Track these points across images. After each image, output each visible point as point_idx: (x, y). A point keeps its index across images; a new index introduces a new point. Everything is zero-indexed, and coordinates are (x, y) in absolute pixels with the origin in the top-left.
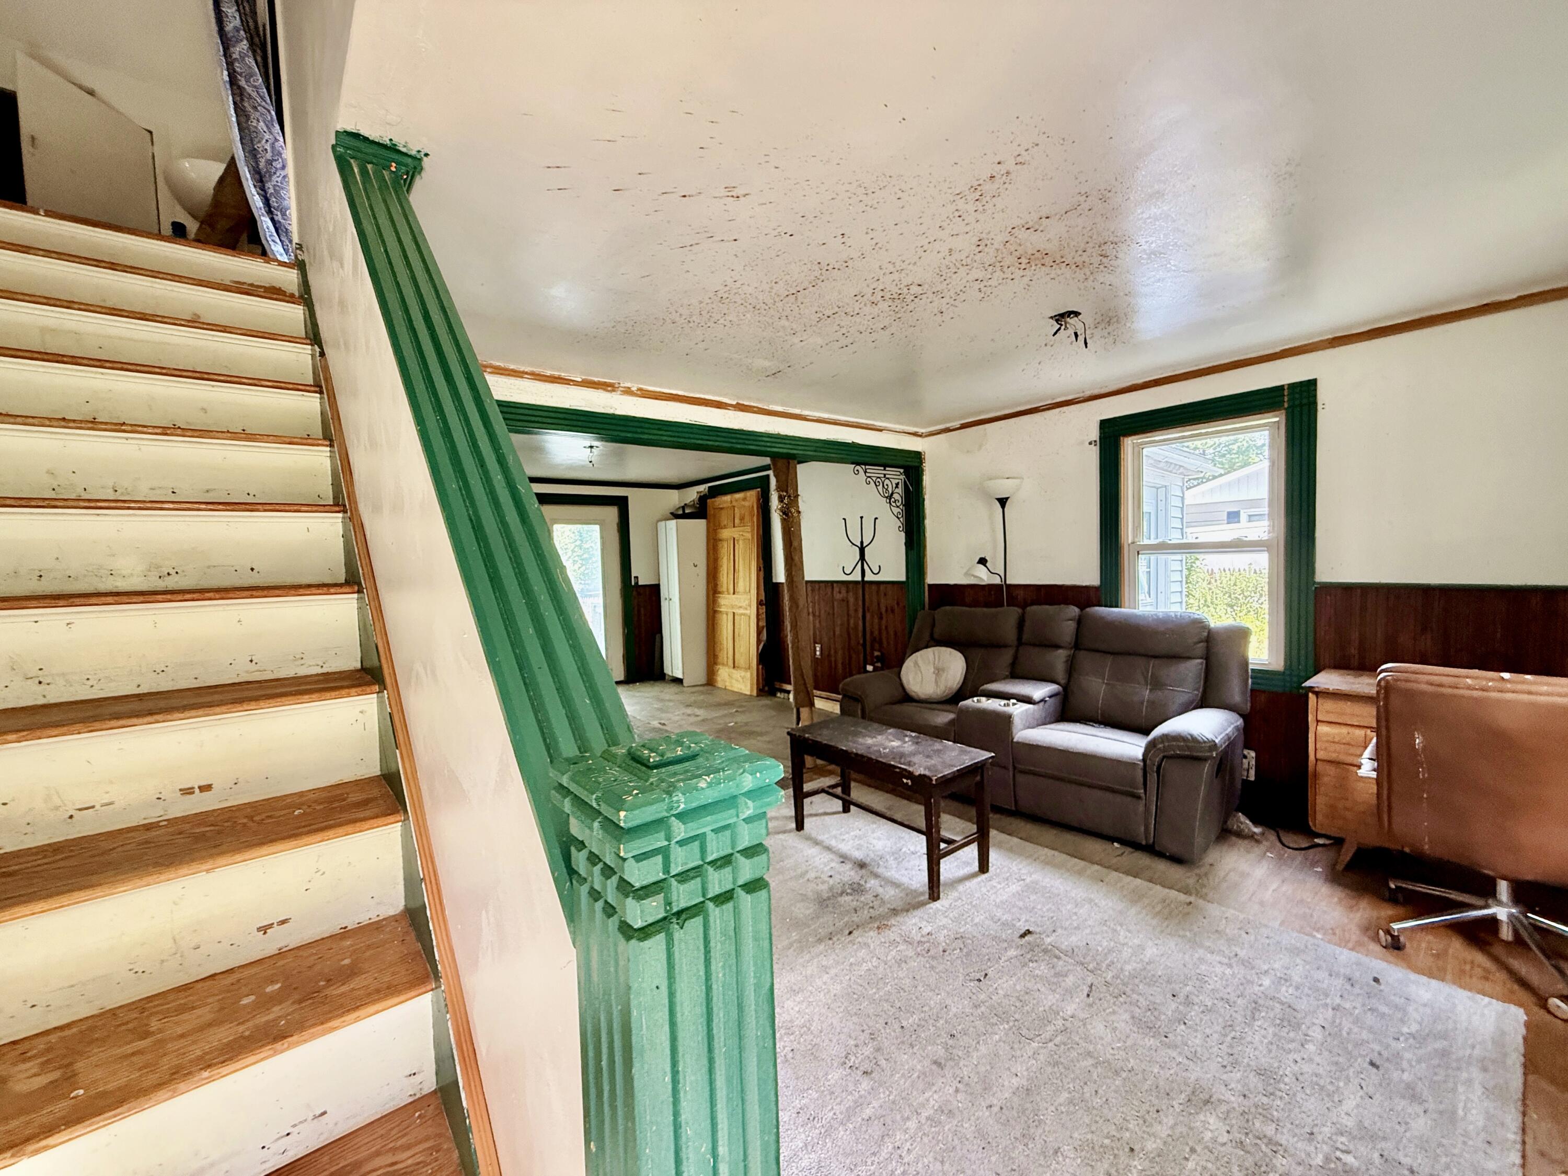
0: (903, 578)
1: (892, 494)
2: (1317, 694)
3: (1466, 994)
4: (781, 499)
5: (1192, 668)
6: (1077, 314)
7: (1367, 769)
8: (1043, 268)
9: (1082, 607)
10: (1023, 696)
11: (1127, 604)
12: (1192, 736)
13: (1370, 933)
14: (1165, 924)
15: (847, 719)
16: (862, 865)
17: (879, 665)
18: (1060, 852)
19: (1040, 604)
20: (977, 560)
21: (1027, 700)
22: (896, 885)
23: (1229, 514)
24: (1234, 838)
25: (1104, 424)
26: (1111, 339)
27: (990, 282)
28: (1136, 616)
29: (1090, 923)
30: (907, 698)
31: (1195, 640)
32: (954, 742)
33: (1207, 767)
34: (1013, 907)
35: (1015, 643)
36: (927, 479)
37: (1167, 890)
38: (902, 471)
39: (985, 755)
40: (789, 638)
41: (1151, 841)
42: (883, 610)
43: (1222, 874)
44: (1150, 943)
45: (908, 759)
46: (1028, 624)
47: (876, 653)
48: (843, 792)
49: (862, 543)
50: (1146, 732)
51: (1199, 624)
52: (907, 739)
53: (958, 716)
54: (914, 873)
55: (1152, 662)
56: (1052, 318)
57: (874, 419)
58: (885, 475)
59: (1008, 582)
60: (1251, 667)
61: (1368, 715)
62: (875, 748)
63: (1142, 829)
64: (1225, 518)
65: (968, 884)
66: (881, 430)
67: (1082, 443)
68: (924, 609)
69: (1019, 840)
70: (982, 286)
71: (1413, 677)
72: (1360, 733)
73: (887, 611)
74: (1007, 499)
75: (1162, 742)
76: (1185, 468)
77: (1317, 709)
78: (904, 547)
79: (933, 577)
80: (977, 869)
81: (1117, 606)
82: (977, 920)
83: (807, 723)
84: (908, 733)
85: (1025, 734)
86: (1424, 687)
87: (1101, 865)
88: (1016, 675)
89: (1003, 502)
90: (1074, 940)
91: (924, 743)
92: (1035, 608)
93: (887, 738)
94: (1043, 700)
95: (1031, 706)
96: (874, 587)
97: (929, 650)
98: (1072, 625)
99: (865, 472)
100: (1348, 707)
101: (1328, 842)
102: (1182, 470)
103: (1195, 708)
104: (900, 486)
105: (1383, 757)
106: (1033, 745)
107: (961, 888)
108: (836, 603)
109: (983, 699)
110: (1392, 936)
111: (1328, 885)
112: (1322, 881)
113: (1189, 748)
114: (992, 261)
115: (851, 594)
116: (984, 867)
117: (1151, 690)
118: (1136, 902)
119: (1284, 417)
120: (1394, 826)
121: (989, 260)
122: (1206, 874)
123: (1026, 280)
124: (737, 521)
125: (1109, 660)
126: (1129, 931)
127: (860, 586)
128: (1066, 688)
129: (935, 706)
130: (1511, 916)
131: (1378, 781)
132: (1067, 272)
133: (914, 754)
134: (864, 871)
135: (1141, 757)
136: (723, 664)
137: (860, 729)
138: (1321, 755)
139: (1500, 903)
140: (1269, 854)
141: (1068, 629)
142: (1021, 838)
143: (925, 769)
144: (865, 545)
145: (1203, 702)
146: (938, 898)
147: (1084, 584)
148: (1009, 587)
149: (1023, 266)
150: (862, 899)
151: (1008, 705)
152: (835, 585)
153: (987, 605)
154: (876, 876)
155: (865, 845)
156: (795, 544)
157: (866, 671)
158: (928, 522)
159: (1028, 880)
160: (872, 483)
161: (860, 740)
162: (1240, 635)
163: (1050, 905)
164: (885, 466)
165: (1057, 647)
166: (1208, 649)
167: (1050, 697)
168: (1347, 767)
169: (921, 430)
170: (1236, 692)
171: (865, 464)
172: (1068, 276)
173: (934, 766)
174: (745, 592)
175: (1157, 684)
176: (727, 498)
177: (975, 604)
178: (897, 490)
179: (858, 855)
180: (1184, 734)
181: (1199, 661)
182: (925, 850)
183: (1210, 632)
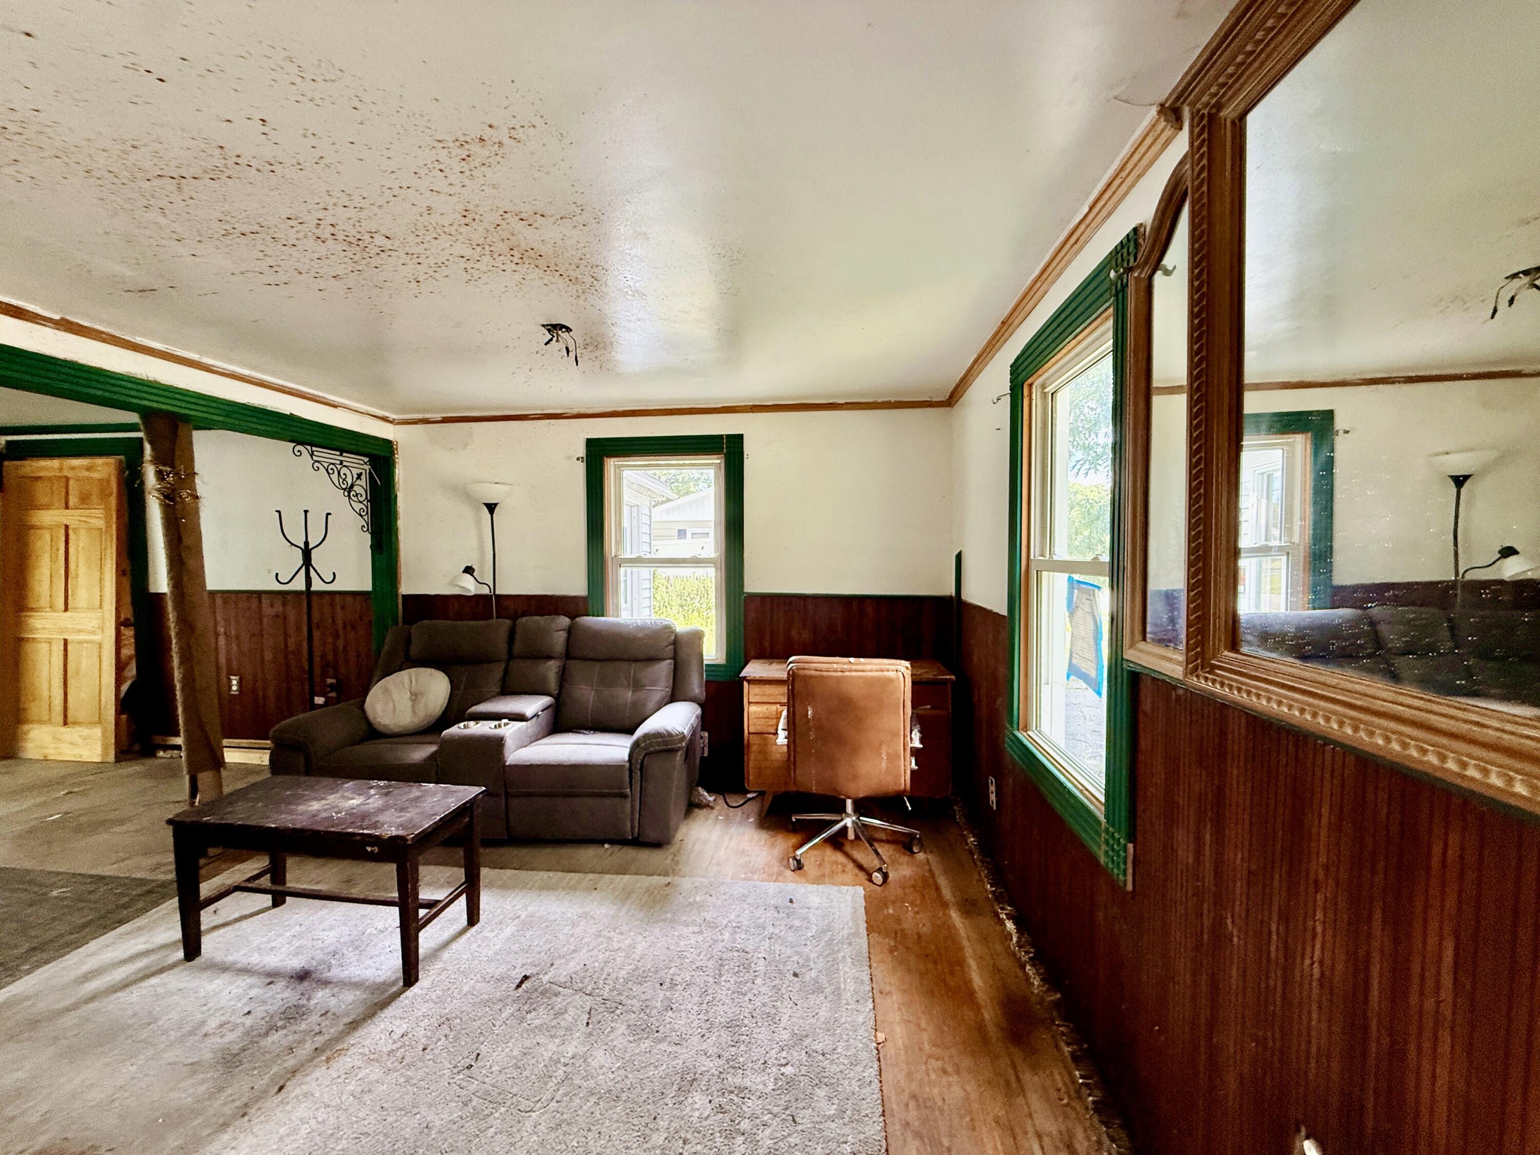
0: (367, 586)
1: (352, 486)
2: (749, 682)
3: (835, 888)
4: (160, 476)
5: (664, 668)
6: (568, 330)
7: (782, 738)
8: (537, 270)
9: (572, 617)
10: (515, 714)
11: (611, 613)
12: (667, 732)
13: (785, 862)
14: (651, 913)
15: (279, 779)
16: (303, 976)
17: (333, 694)
18: (556, 871)
19: (531, 615)
20: (463, 568)
21: (519, 717)
22: (357, 985)
23: (679, 531)
24: (696, 810)
25: (590, 443)
26: (597, 364)
27: (477, 266)
28: (620, 624)
29: (586, 940)
30: (373, 733)
31: (666, 644)
32: (437, 783)
33: (679, 757)
34: (508, 953)
35: (505, 657)
36: (400, 473)
37: (651, 878)
38: (366, 459)
39: (472, 791)
40: (177, 675)
41: (636, 835)
42: (340, 623)
43: (690, 846)
44: (640, 938)
45: (374, 819)
46: (518, 637)
47: (330, 681)
48: (274, 881)
49: (307, 543)
50: (630, 731)
51: (668, 629)
52: (372, 792)
53: (441, 747)
54: (383, 958)
55: (634, 666)
56: (543, 326)
57: (325, 391)
58: (341, 463)
59: (497, 593)
60: (705, 662)
61: (780, 694)
62: (324, 815)
63: (629, 825)
64: (676, 534)
65: (454, 946)
66: (335, 406)
67: (570, 457)
68: (397, 624)
69: (512, 871)
70: (469, 265)
71: (806, 666)
72: (773, 708)
73: (345, 627)
74: (496, 505)
75: (644, 741)
76: (653, 492)
77: (750, 693)
78: (369, 551)
79: (407, 587)
80: (466, 923)
81: (603, 616)
82: (466, 989)
83: (208, 798)
84: (374, 783)
85: (516, 755)
86: (813, 673)
87: (593, 872)
88: (508, 690)
89: (491, 508)
90: (573, 966)
91: (396, 792)
92: (524, 619)
93: (343, 797)
94: (536, 715)
95: (524, 723)
96: (327, 599)
97: (403, 672)
98: (563, 635)
99: (312, 455)
100: (769, 689)
101: (754, 795)
102: (649, 493)
103: (666, 704)
104: (363, 477)
105: (792, 727)
106: (526, 766)
107: (446, 955)
108: (265, 620)
109: (472, 723)
110: (797, 860)
111: (758, 831)
112: (753, 830)
113: (665, 743)
114: (481, 241)
115: (289, 608)
116: (473, 917)
117: (633, 691)
118: (626, 900)
119: (723, 460)
120: (799, 778)
121: (478, 238)
122: (679, 850)
123: (518, 277)
124: (73, 501)
125: (598, 666)
126: (621, 933)
127: (304, 596)
128: (558, 698)
129: (408, 739)
130: (853, 822)
131: (788, 746)
132: (561, 283)
133: (381, 810)
134: (306, 984)
135: (627, 758)
136: (41, 722)
137: (300, 791)
138: (751, 731)
139: (848, 815)
140: (720, 818)
141: (559, 640)
142: (515, 869)
143: (397, 829)
144: (311, 546)
145: (673, 698)
146: (417, 980)
147: (573, 594)
148: (499, 597)
149: (516, 260)
150: (303, 1026)
151: (500, 726)
152: (264, 596)
153: (474, 618)
154: (326, 983)
155: (310, 944)
156: (188, 541)
157: (314, 707)
158: (401, 523)
159: (523, 915)
160: (322, 470)
161: (301, 808)
162: (697, 637)
163: (547, 936)
164: (342, 451)
165: (549, 657)
166: (675, 651)
167: (542, 711)
168: (768, 734)
169: (392, 416)
170: (696, 686)
171: (312, 445)
172: (561, 287)
173: (411, 820)
174: (90, 609)
175: (637, 686)
176: (55, 463)
177: (459, 617)
178: (358, 482)
179: (297, 963)
180: (662, 731)
181: (669, 661)
182: (398, 923)
183: (676, 636)
